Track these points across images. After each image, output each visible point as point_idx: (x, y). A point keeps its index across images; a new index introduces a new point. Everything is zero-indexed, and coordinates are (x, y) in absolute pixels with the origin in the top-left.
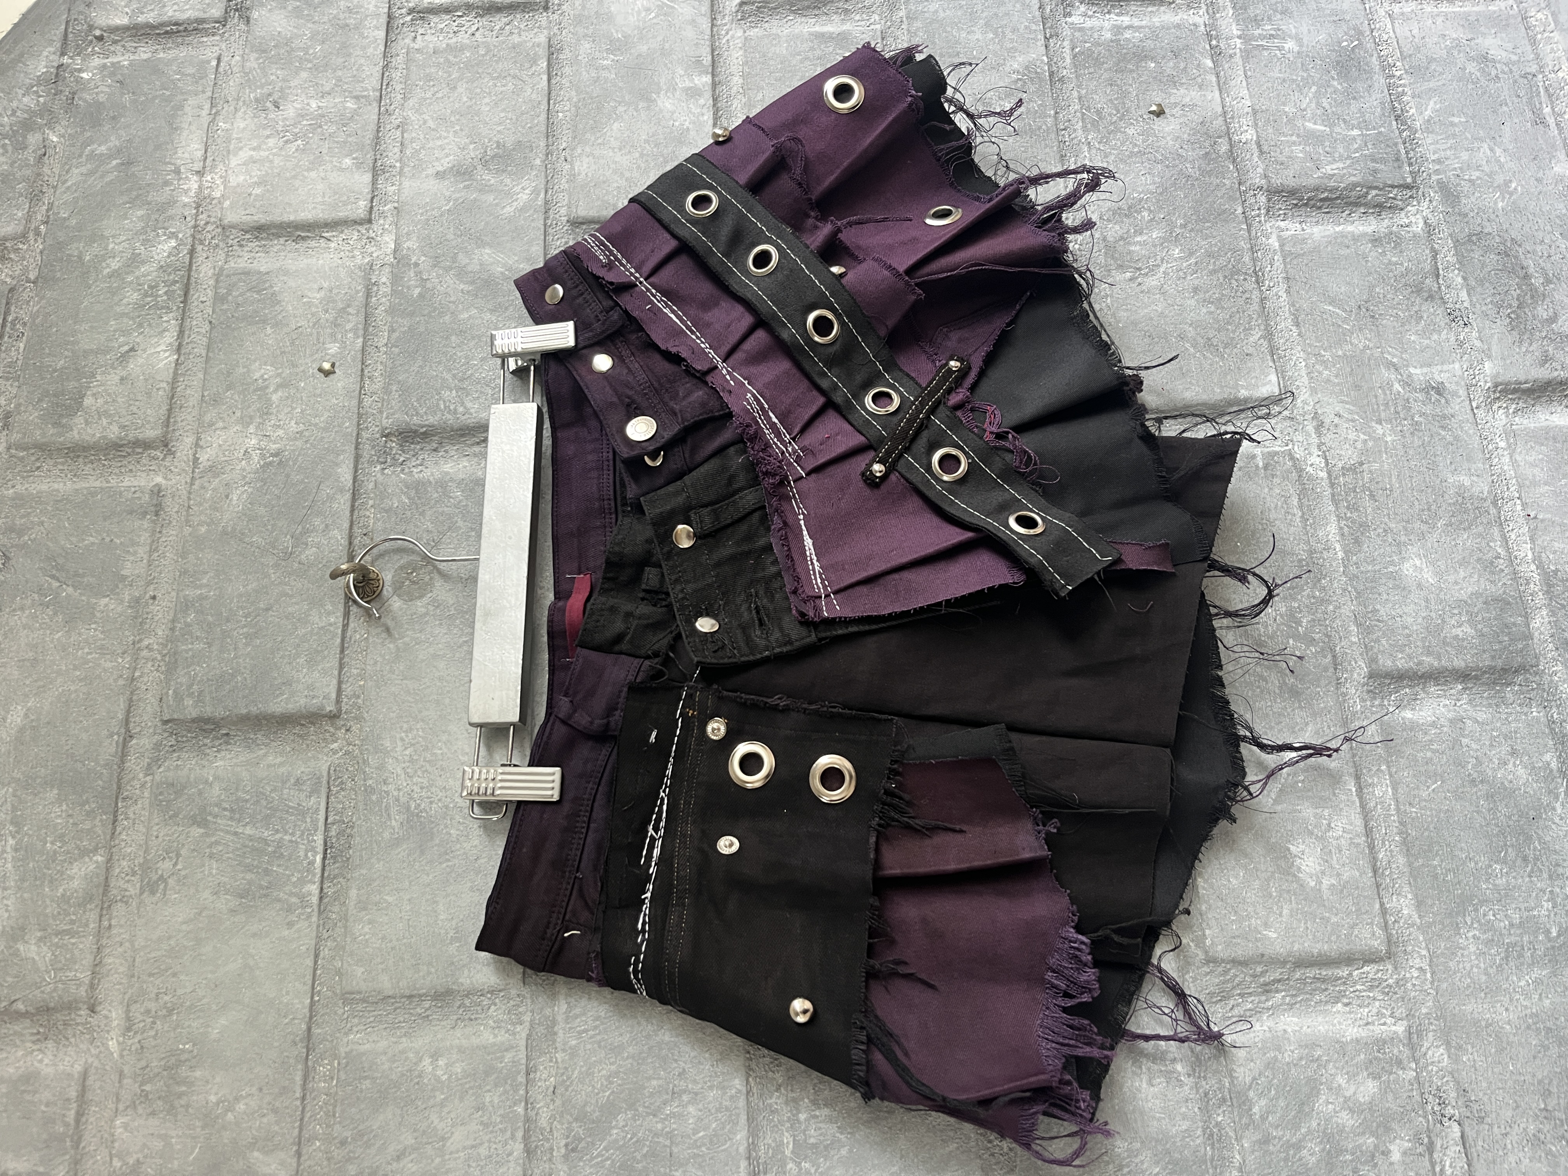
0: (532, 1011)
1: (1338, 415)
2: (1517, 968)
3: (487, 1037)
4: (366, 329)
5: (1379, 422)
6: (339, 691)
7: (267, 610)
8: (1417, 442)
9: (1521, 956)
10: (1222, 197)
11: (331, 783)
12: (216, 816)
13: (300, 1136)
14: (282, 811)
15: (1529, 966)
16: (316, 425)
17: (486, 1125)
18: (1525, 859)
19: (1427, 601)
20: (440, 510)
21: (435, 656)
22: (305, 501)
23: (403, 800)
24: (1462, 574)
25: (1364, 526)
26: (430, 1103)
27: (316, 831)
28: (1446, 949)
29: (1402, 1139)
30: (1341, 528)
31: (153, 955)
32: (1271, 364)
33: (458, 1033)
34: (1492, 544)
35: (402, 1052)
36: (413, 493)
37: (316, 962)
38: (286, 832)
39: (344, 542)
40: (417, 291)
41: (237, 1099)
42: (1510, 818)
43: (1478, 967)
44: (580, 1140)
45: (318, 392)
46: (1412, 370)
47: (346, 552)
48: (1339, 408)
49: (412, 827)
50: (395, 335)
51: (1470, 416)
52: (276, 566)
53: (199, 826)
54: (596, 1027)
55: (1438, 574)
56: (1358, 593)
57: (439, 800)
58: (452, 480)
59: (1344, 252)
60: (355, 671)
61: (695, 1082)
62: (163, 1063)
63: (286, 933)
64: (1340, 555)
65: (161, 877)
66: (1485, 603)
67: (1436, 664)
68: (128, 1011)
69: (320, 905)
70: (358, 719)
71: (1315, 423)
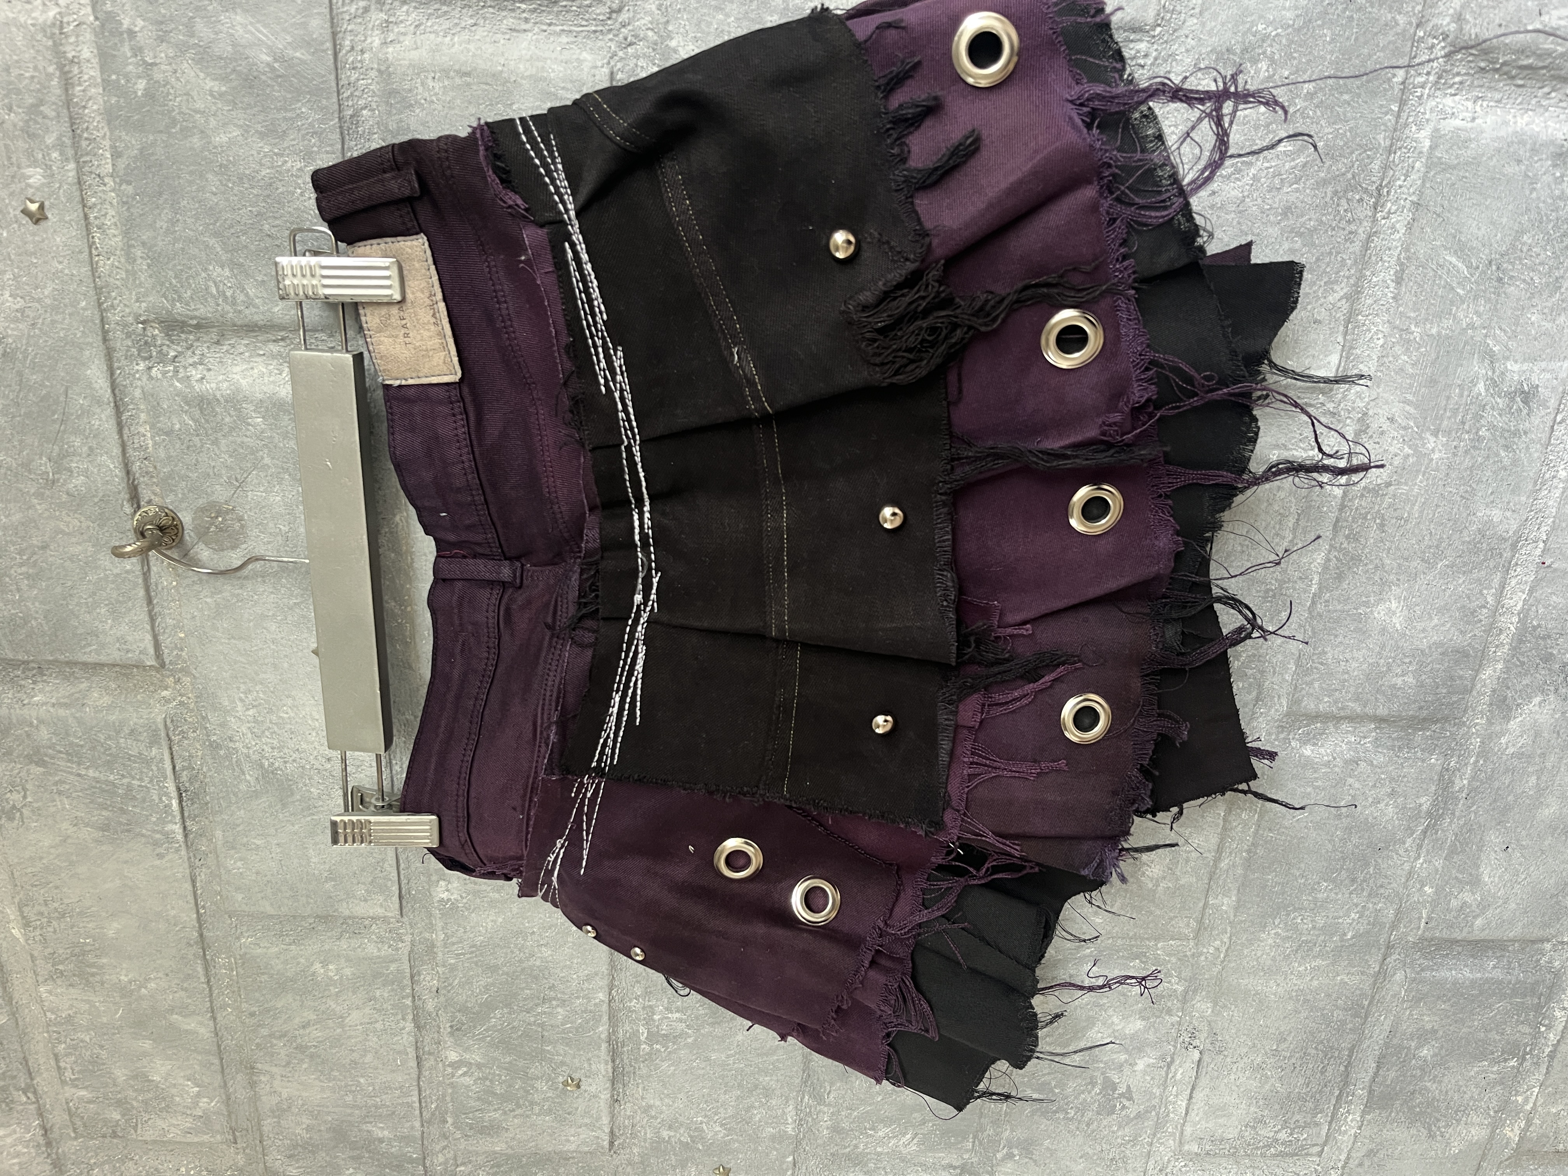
0: (412, 934)
1: (1391, 420)
2: (1302, 957)
3: (372, 949)
4: (76, 145)
5: (1435, 434)
6: (157, 645)
7: (45, 547)
8: (1468, 462)
9: (1310, 949)
10: (1383, 49)
11: (171, 734)
12: (52, 758)
13: (212, 1007)
14: (123, 758)
15: (1314, 957)
16: (39, 300)
17: (379, 1011)
18: (1353, 880)
19: (1383, 647)
20: (239, 440)
21: (263, 617)
22: (54, 413)
23: (255, 757)
24: (1436, 621)
25: (1356, 559)
26: (327, 993)
27: (166, 778)
28: (1247, 939)
29: (1149, 1057)
30: (1328, 560)
31: (29, 870)
32: (1340, 339)
33: (344, 943)
34: (1485, 592)
35: (293, 958)
36: (197, 413)
37: (194, 886)
38: (133, 778)
39: (119, 472)
40: (141, 85)
41: (148, 980)
42: (1357, 847)
43: (1268, 954)
44: (463, 1024)
45: (30, 247)
46: (1510, 365)
47: (124, 485)
48: (1396, 409)
49: (268, 782)
50: (122, 163)
51: (1544, 437)
52: (39, 495)
53: (37, 764)
54: (472, 952)
55: (1410, 620)
56: (1314, 633)
57: (294, 761)
58: (246, 399)
59: (1512, 169)
60: (171, 622)
61: (563, 993)
62: (69, 951)
63: (158, 862)
64: (1314, 588)
65: (14, 807)
66: (1442, 654)
67: (1359, 710)
68: (20, 910)
69: (186, 842)
70: (185, 671)
71: (1358, 427)
